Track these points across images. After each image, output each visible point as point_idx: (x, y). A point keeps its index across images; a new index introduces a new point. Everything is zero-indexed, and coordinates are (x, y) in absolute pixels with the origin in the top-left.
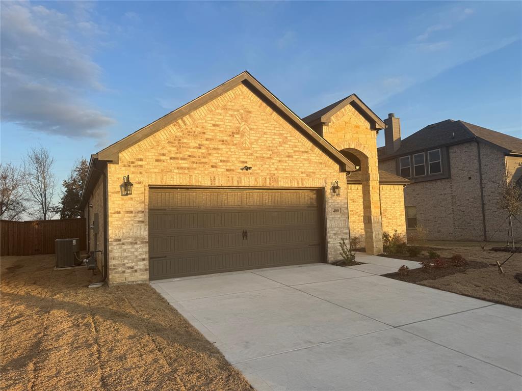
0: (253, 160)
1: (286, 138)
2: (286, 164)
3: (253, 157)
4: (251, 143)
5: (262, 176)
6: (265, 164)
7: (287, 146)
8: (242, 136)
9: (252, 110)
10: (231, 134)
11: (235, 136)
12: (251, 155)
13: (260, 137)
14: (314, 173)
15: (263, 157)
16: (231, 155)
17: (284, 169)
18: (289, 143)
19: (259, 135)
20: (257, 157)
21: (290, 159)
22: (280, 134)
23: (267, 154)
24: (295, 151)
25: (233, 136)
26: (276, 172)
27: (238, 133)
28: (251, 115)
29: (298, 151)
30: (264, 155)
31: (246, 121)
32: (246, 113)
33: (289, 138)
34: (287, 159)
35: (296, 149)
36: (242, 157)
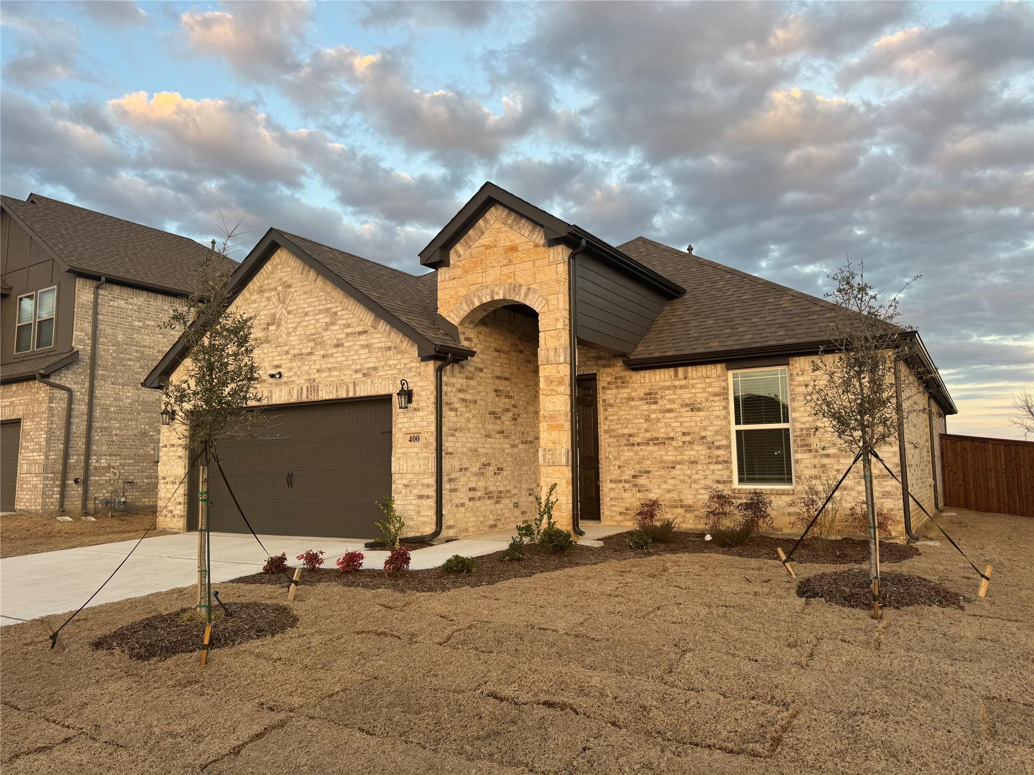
0: (288, 361)
1: (336, 313)
2: (332, 360)
3: (289, 357)
4: (289, 334)
5: (298, 385)
6: (304, 365)
7: (337, 327)
8: (279, 325)
9: (292, 281)
10: (265, 326)
11: (270, 328)
12: (287, 353)
13: (300, 323)
14: (375, 369)
15: (302, 354)
16: (263, 358)
17: (330, 369)
18: (340, 322)
19: (298, 320)
20: (294, 356)
21: (340, 349)
22: (327, 310)
23: (307, 347)
24: (347, 335)
25: (268, 328)
26: (317, 375)
27: (273, 324)
28: (290, 290)
29: (352, 333)
30: (304, 351)
31: (283, 302)
32: (284, 290)
33: (339, 313)
34: (334, 350)
35: (349, 330)
36: (276, 358)
